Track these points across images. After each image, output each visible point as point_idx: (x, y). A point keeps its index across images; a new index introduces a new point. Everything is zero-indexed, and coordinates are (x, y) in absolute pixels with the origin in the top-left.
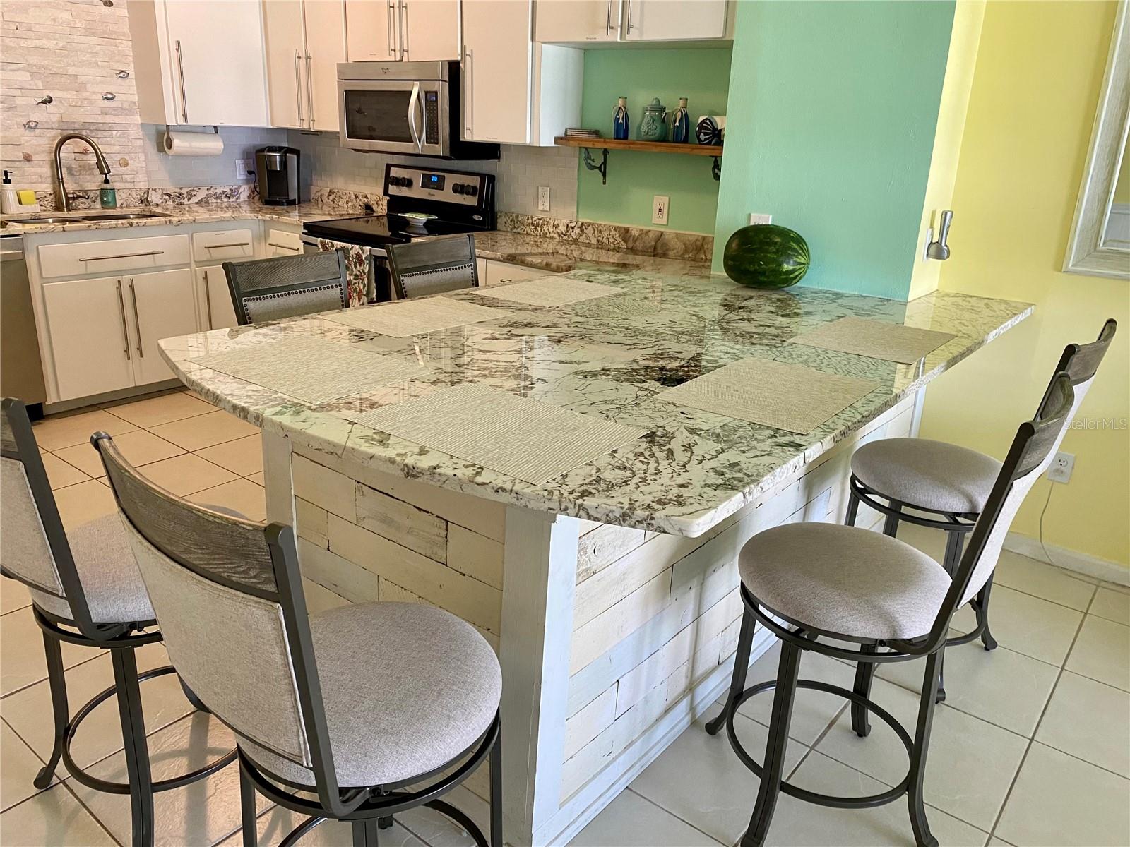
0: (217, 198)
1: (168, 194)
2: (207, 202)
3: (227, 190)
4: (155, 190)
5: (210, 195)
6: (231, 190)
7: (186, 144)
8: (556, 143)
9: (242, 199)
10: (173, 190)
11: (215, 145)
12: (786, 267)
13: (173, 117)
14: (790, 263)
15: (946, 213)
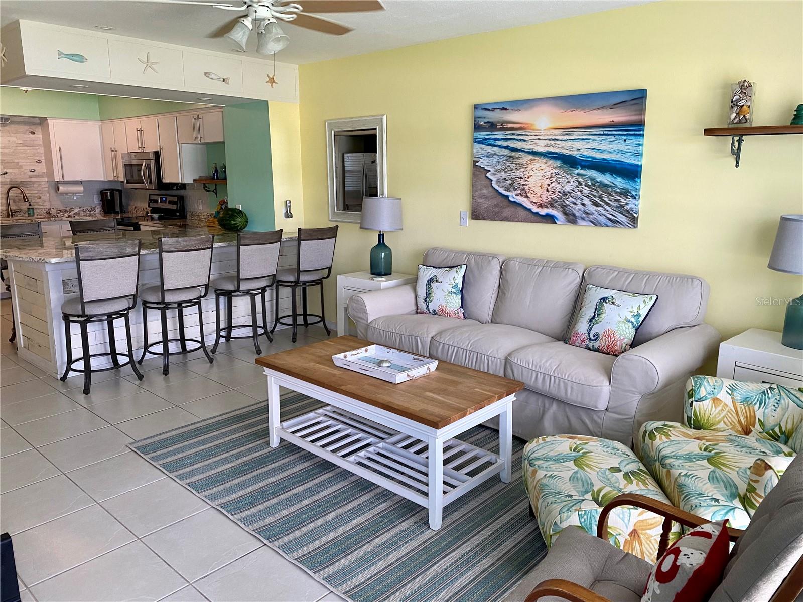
0: (84, 212)
1: (59, 210)
2: (79, 214)
3: (89, 208)
4: (53, 209)
5: (81, 211)
6: (91, 208)
7: (65, 189)
8: (193, 182)
9: (97, 212)
10: (62, 208)
11: (80, 188)
12: (233, 222)
13: (58, 178)
14: (234, 221)
15: (286, 201)
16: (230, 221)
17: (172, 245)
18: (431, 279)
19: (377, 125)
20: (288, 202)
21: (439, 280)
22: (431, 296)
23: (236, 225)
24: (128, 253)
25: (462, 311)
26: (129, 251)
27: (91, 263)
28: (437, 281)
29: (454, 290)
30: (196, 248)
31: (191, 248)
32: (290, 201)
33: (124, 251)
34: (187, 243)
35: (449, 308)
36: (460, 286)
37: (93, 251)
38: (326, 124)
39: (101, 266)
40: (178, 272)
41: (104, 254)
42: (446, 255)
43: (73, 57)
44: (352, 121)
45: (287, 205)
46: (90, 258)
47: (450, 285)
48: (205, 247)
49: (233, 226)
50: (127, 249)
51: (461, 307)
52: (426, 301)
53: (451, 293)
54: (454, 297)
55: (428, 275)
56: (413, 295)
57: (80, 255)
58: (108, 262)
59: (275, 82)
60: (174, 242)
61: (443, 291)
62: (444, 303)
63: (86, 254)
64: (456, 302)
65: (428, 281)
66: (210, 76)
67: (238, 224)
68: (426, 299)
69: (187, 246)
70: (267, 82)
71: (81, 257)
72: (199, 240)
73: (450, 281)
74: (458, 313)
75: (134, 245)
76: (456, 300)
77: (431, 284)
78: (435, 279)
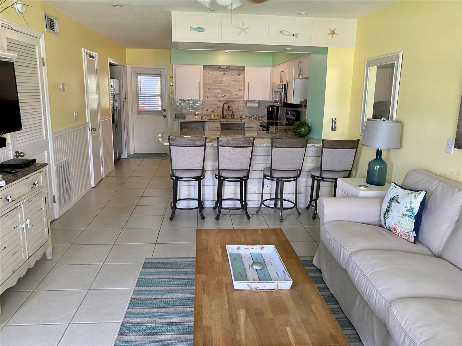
2: (256, 118)
4: (244, 115)
6: (263, 116)
7: (250, 105)
11: (257, 105)
12: (298, 131)
13: (246, 99)
14: (300, 130)
15: (333, 119)
16: (297, 130)
17: (225, 142)
18: (393, 197)
19: (395, 60)
20: (334, 119)
21: (399, 201)
22: (389, 213)
23: (300, 133)
24: (198, 144)
25: (414, 234)
26: (198, 143)
27: (176, 148)
28: (397, 200)
29: (408, 213)
30: (240, 146)
31: (236, 146)
32: (336, 119)
33: (195, 143)
34: (235, 142)
35: (400, 229)
36: (416, 211)
37: (178, 141)
38: (365, 62)
39: (181, 150)
40: (228, 160)
41: (183, 143)
42: (422, 177)
43: (198, 29)
44: (380, 59)
45: (334, 121)
46: (176, 145)
47: (405, 207)
48: (247, 146)
49: (298, 133)
50: (197, 142)
51: (413, 231)
52: (384, 216)
53: (405, 215)
54: (407, 219)
55: (393, 193)
56: (379, 208)
57: (171, 143)
58: (185, 148)
59: (335, 34)
60: (226, 141)
61: (398, 211)
62: (397, 223)
63: (174, 143)
64: (408, 225)
65: (391, 199)
66: (283, 33)
67: (301, 132)
68: (385, 214)
69: (234, 144)
70: (328, 34)
71: (171, 144)
72: (243, 141)
73: (406, 203)
74: (409, 236)
75: (201, 140)
76: (409, 224)
77: (392, 202)
78: (396, 199)
